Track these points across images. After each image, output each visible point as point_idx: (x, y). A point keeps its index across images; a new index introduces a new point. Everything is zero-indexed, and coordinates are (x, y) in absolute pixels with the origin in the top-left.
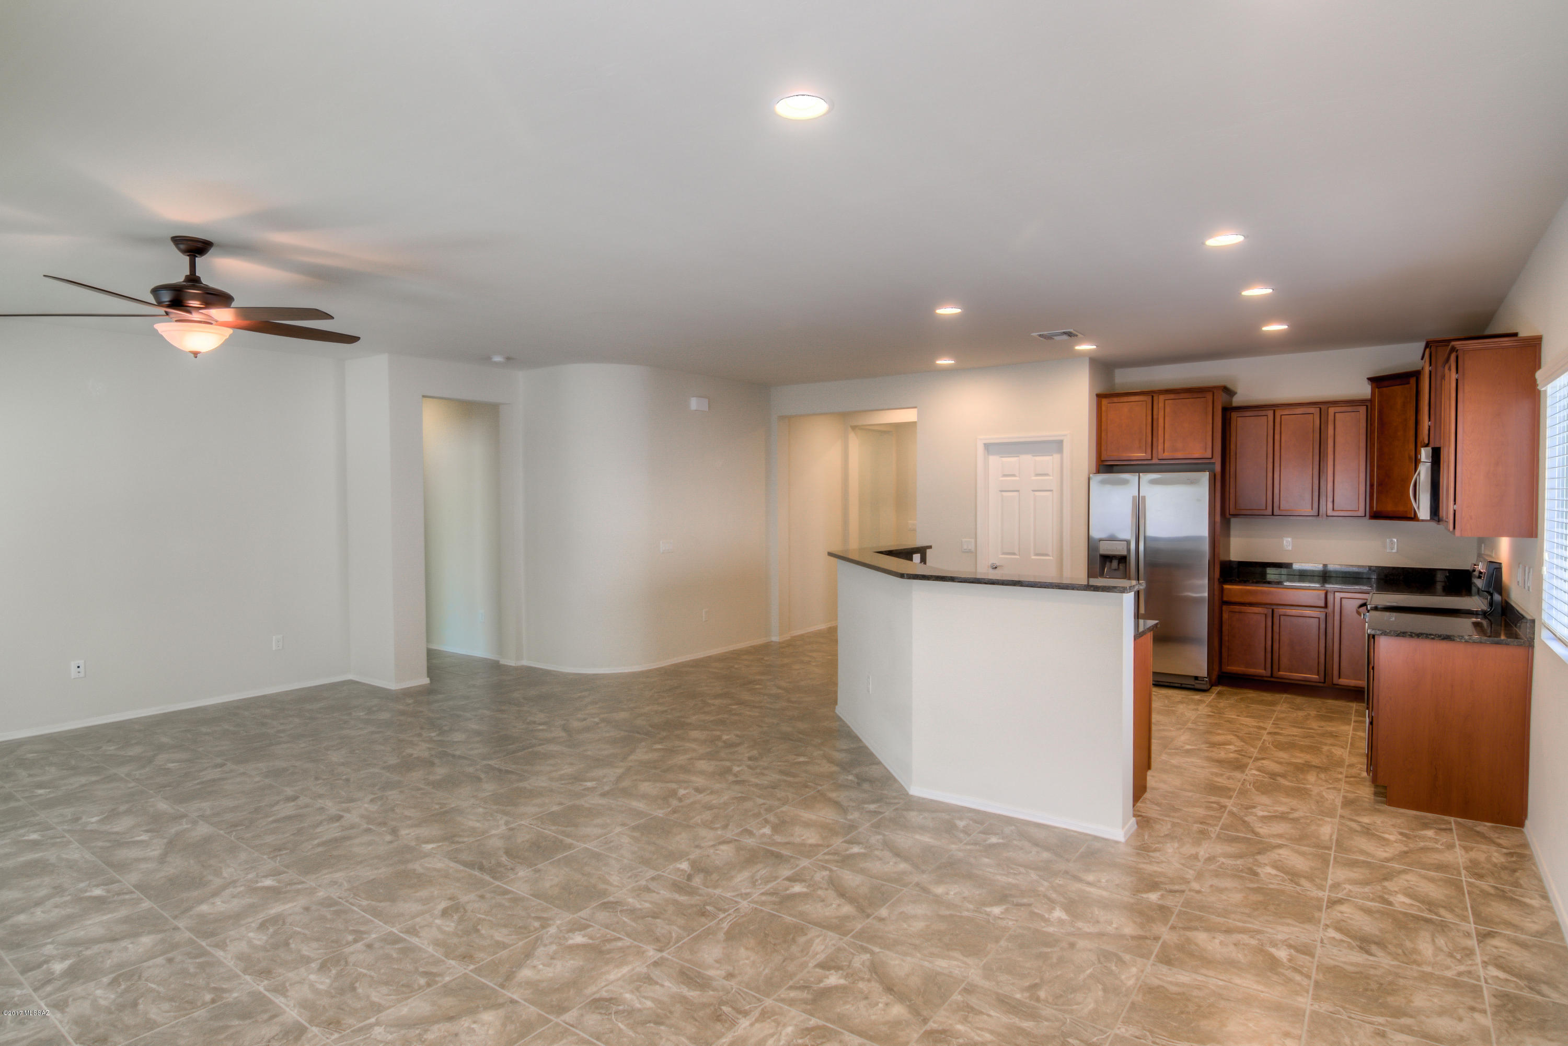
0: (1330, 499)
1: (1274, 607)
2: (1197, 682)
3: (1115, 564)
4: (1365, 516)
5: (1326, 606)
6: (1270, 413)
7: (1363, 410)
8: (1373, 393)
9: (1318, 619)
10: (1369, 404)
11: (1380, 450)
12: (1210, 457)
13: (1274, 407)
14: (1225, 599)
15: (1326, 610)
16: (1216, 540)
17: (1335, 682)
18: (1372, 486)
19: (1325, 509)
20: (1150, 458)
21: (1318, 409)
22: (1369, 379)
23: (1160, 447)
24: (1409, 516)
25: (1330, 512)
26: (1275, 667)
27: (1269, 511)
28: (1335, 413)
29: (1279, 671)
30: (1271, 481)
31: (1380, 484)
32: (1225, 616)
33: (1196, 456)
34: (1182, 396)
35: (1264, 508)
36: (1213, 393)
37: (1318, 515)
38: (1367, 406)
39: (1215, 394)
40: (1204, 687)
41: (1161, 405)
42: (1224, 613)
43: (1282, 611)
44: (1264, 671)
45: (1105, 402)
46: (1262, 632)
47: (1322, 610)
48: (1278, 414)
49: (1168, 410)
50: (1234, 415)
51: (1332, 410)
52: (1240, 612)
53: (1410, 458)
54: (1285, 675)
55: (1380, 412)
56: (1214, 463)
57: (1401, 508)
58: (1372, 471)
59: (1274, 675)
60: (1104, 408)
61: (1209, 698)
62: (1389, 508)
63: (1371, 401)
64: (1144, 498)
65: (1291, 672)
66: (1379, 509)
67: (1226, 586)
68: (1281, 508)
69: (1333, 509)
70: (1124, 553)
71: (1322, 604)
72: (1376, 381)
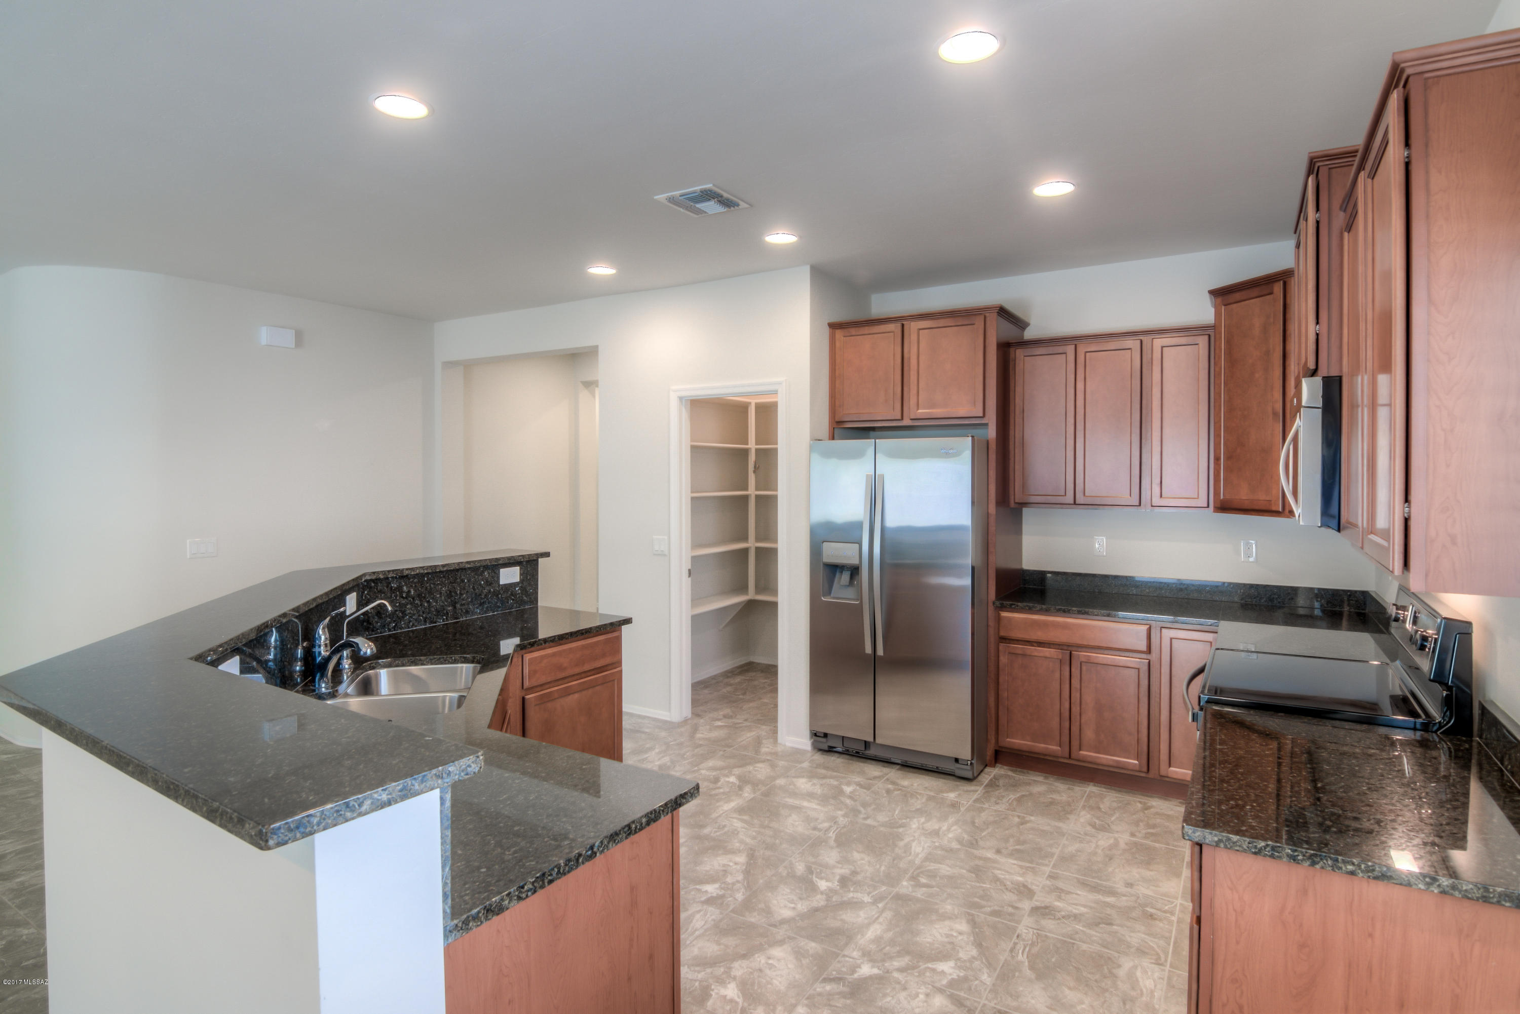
0: (1156, 480)
1: (1070, 648)
2: (958, 765)
3: (845, 577)
4: (1208, 507)
5: (1149, 650)
6: (1070, 349)
7: (1203, 341)
8: (1217, 314)
9: (1137, 670)
10: (1211, 332)
11: (1229, 402)
12: (981, 415)
13: (1075, 340)
14: (1002, 634)
15: (1148, 657)
16: (990, 541)
17: (1163, 773)
18: (1217, 459)
19: (1149, 498)
20: (899, 417)
21: (1139, 342)
22: (1212, 292)
23: (913, 401)
24: (1274, 509)
25: (1156, 501)
26: (1075, 743)
27: (1069, 499)
28: (1162, 347)
29: (1080, 750)
30: (1072, 453)
31: (1229, 457)
32: (1004, 659)
33: (962, 412)
34: (942, 322)
35: (1064, 494)
36: (985, 317)
37: (1140, 505)
38: (1209, 336)
39: (988, 319)
40: (969, 774)
41: (914, 337)
42: (1001, 654)
43: (1083, 654)
44: (1059, 748)
45: (839, 334)
46: (1056, 685)
47: (1144, 656)
48: (1082, 349)
49: (923, 345)
50: (1020, 353)
51: (1159, 342)
52: (1024, 655)
53: (1275, 414)
54: (1090, 756)
55: (1229, 342)
56: (986, 425)
57: (1261, 497)
58: (1218, 436)
59: (1073, 756)
60: (838, 344)
61: (975, 791)
62: (1243, 494)
63: (1214, 327)
64: (882, 477)
65: (1099, 753)
66: (1228, 497)
67: (1004, 614)
68: (1086, 494)
69: (1161, 496)
70: (855, 561)
71: (1144, 648)
72: (1222, 295)
